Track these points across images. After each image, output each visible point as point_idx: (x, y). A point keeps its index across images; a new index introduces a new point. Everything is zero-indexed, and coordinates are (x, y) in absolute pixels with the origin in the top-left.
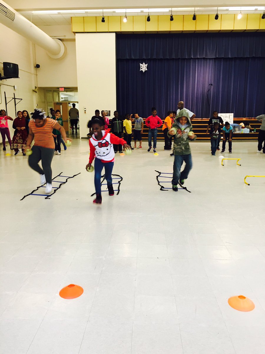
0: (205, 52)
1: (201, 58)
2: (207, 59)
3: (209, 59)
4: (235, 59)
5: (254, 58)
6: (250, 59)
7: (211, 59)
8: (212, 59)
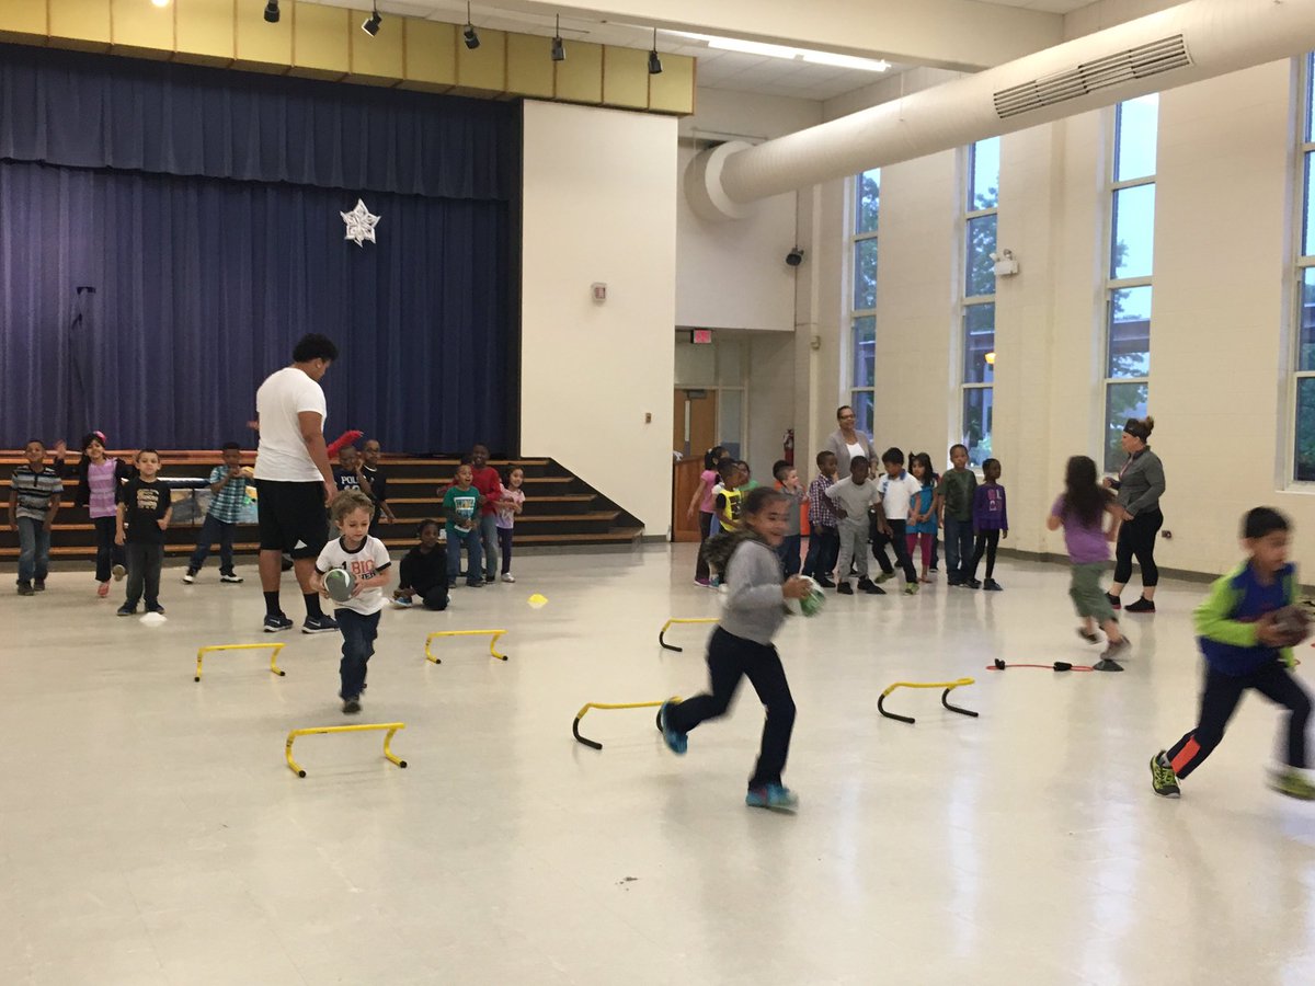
0: (42, 128)
1: (28, 163)
2: (58, 167)
3: (71, 169)
4: (200, 181)
5: (285, 188)
6: (269, 190)
7: (80, 169)
8: (86, 169)
